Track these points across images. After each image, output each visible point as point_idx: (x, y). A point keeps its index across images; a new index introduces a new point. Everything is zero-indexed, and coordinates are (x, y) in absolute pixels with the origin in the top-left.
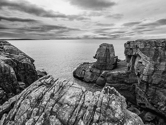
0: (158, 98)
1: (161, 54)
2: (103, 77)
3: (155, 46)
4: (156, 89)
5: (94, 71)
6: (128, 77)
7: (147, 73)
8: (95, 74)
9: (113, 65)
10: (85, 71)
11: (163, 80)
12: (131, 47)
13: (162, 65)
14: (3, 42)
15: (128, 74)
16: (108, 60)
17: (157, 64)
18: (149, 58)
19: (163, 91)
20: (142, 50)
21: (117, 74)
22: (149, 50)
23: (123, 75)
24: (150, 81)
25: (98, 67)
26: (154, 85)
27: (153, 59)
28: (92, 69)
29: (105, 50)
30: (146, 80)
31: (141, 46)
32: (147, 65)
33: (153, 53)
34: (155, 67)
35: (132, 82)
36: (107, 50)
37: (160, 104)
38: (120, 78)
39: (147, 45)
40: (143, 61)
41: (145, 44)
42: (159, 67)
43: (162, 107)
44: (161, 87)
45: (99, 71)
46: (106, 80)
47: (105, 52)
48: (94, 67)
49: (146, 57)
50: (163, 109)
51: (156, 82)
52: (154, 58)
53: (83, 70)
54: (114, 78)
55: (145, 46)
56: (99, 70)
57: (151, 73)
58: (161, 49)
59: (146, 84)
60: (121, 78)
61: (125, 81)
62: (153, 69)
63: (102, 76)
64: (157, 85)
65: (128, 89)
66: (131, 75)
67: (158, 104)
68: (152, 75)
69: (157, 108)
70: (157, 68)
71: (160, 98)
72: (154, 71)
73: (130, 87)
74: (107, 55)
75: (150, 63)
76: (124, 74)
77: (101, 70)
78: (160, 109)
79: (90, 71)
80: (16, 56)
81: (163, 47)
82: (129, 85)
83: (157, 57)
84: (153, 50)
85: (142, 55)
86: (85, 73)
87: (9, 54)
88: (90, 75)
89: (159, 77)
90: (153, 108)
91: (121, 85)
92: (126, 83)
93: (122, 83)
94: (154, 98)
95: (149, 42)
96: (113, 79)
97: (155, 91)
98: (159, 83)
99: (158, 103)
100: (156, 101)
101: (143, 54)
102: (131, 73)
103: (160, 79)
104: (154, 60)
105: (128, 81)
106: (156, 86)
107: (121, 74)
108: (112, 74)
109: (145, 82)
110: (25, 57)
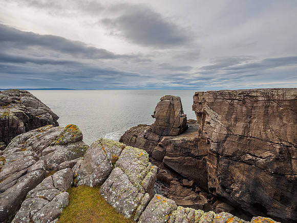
0: (232, 177)
1: (237, 111)
2: (162, 147)
3: (229, 99)
4: (229, 163)
5: (151, 136)
6: (196, 146)
7: (217, 139)
8: (150, 142)
9: (178, 128)
10: (137, 137)
11: (240, 149)
12: (200, 101)
13: (238, 127)
14: (23, 93)
15: (196, 141)
16: (171, 120)
17: (231, 126)
18: (220, 117)
19: (239, 166)
20: (211, 105)
21: (181, 142)
22: (221, 105)
23: (189, 143)
24: (221, 150)
25: (156, 131)
26: (227, 157)
27: (226, 117)
28: (147, 134)
29: (168, 106)
30: (215, 150)
31: (209, 99)
32: (217, 127)
33: (226, 108)
34: (228, 129)
35: (202, 154)
36: (171, 106)
37: (234, 187)
38: (185, 148)
39: (218, 97)
40: (212, 121)
41: (215, 96)
42: (234, 130)
43: (236, 192)
44: (236, 161)
45: (157, 138)
46: (165, 151)
47: (167, 108)
48: (150, 131)
49: (217, 114)
50: (238, 195)
51: (229, 152)
52: (228, 117)
53: (135, 135)
54: (176, 147)
55: (215, 99)
56: (158, 136)
57: (222, 138)
58: (238, 103)
59: (216, 155)
60: (187, 148)
61: (192, 152)
62: (225, 132)
63: (160, 145)
64: (231, 157)
65: (196, 166)
66: (201, 143)
67: (232, 187)
68: (224, 141)
69: (229, 193)
70: (231, 132)
71: (234, 178)
72: (227, 136)
73: (199, 162)
74: (170, 113)
75: (221, 123)
76: (191, 142)
77: (161, 136)
78: (234, 195)
79: (144, 136)
80: (33, 110)
81: (241, 101)
82: (198, 159)
83: (232, 115)
84: (226, 105)
85: (210, 111)
86: (136, 140)
87: (24, 106)
88: (144, 143)
89: (233, 145)
90: (225, 195)
91: (186, 158)
92: (193, 156)
93: (188, 156)
94: (225, 178)
95: (222, 93)
96: (175, 150)
97: (228, 167)
98: (234, 155)
99: (231, 185)
100: (229, 183)
101: (212, 110)
102: (202, 140)
103: (235, 148)
104: (227, 120)
105: (196, 152)
106: (230, 159)
107: (187, 142)
108: (173, 141)
109: (214, 152)
110: (46, 112)
